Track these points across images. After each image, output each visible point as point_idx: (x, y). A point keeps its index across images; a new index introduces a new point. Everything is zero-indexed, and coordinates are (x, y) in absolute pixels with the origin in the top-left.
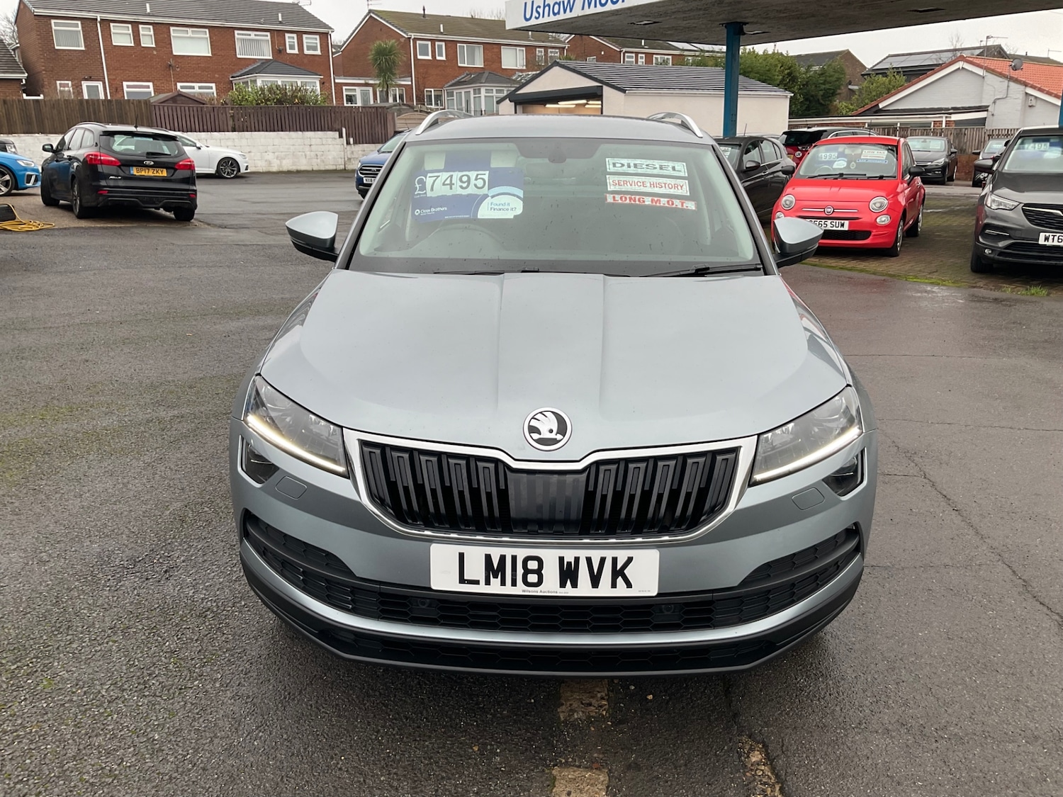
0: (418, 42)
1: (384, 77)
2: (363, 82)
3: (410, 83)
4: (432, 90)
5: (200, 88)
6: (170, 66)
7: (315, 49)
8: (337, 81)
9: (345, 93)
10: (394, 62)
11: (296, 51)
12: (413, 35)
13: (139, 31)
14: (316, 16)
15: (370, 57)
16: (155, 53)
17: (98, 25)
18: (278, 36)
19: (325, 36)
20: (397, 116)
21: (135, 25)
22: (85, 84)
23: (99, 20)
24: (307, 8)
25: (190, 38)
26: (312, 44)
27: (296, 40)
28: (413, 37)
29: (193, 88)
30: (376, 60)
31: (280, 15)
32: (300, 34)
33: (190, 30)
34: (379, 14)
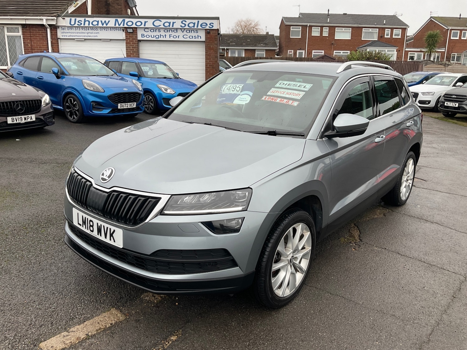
0: (452, 31)
1: (430, 48)
2: (419, 50)
3: (444, 50)
4: (456, 54)
5: (343, 53)
6: (333, 44)
7: (398, 35)
8: (406, 50)
9: (409, 55)
10: (436, 41)
11: (389, 37)
12: (450, 28)
13: (323, 30)
14: (402, 21)
15: (424, 39)
16: (327, 38)
17: (308, 28)
18: (382, 30)
19: (404, 30)
20: (425, 66)
21: (322, 27)
22: (298, 51)
23: (308, 26)
24: (399, 17)
25: (343, 32)
26: (397, 33)
27: (390, 32)
28: (450, 29)
29: (340, 53)
30: (427, 40)
31: (385, 21)
32: (392, 29)
33: (343, 29)
34: (435, 18)
